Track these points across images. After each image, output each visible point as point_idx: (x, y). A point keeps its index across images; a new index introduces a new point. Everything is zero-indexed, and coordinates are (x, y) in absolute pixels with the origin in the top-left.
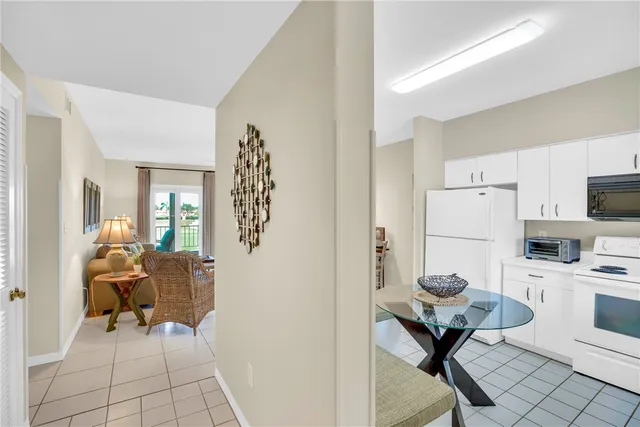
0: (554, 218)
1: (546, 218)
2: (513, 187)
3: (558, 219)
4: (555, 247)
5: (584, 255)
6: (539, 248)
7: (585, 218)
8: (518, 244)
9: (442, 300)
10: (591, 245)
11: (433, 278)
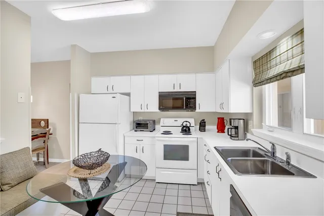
0: (146, 111)
1: (142, 111)
2: (128, 94)
3: (148, 111)
4: (147, 124)
5: (157, 127)
6: (140, 125)
7: (158, 111)
8: (130, 124)
9: (93, 171)
10: (159, 122)
11: (84, 156)
